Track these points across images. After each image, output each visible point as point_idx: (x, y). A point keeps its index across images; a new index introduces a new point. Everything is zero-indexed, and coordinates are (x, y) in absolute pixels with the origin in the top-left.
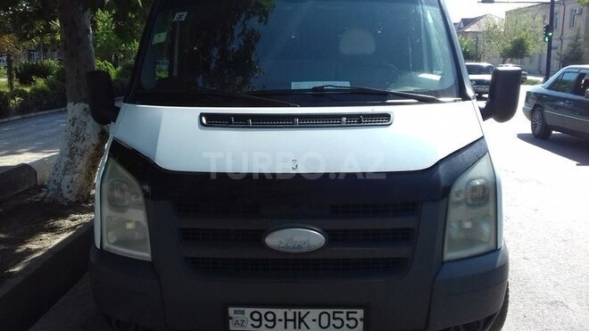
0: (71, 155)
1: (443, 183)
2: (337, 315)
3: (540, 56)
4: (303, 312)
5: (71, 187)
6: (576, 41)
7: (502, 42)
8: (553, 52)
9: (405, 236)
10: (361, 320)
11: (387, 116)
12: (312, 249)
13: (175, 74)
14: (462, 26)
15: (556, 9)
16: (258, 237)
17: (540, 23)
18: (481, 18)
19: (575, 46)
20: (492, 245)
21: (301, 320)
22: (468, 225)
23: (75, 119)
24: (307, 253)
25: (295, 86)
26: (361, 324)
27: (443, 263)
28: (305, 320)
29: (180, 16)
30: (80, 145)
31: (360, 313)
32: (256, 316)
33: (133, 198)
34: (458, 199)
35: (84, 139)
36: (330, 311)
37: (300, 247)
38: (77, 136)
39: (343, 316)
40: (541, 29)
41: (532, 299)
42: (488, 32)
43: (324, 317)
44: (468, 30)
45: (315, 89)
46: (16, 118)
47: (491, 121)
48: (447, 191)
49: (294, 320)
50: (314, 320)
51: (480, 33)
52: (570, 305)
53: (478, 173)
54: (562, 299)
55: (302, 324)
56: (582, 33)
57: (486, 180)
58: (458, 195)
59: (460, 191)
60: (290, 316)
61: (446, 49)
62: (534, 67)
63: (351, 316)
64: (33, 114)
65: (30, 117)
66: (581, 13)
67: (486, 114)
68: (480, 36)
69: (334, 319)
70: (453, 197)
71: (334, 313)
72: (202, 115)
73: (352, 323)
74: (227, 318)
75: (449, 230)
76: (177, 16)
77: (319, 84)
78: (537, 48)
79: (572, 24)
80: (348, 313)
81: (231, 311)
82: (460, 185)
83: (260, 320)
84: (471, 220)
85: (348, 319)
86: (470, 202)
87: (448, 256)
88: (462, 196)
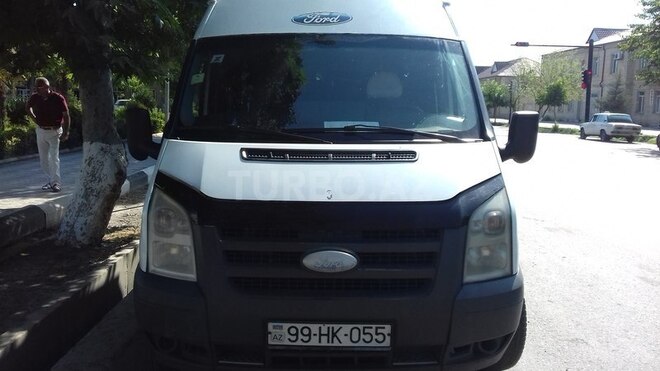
0: (86, 196)
1: (463, 213)
2: (367, 331)
3: (579, 103)
4: (336, 327)
5: (84, 230)
6: (617, 88)
7: (538, 88)
8: (592, 100)
9: (428, 259)
10: (389, 335)
11: (413, 154)
12: (345, 269)
13: (205, 113)
14: (495, 70)
15: (595, 54)
16: (296, 259)
17: (578, 67)
18: (515, 61)
19: (615, 93)
20: (508, 270)
21: (334, 335)
22: (486, 253)
23: (91, 159)
24: (340, 273)
25: (327, 125)
26: (388, 339)
27: (462, 285)
28: (338, 334)
29: (218, 59)
30: (96, 186)
31: (387, 329)
32: (293, 331)
33: (179, 225)
34: (477, 228)
35: (100, 180)
36: (361, 327)
37: (334, 267)
38: (94, 176)
39: (372, 331)
40: (579, 75)
41: (554, 337)
42: (523, 77)
43: (355, 332)
44: (502, 74)
45: (346, 128)
46: (12, 159)
47: (511, 162)
48: (466, 220)
49: (328, 335)
50: (346, 335)
51: (514, 77)
52: (590, 342)
53: (495, 206)
54: (583, 337)
55: (335, 339)
56: (624, 79)
57: (503, 212)
58: (476, 225)
59: (478, 221)
60: (325, 331)
61: (469, 93)
62: (573, 115)
63: (379, 331)
64: (31, 156)
65: (26, 160)
66: (622, 58)
67: (505, 155)
68: (514, 81)
69: (364, 334)
70: (472, 227)
71: (364, 328)
72: (242, 150)
73: (380, 338)
74: (266, 333)
75: (467, 258)
76: (215, 57)
77: (350, 124)
78: (574, 94)
79: (613, 69)
80: (377, 328)
81: (270, 326)
82: (478, 215)
83: (297, 334)
84: (488, 247)
85: (377, 334)
86: (487, 231)
87: (468, 278)
88: (481, 226)
